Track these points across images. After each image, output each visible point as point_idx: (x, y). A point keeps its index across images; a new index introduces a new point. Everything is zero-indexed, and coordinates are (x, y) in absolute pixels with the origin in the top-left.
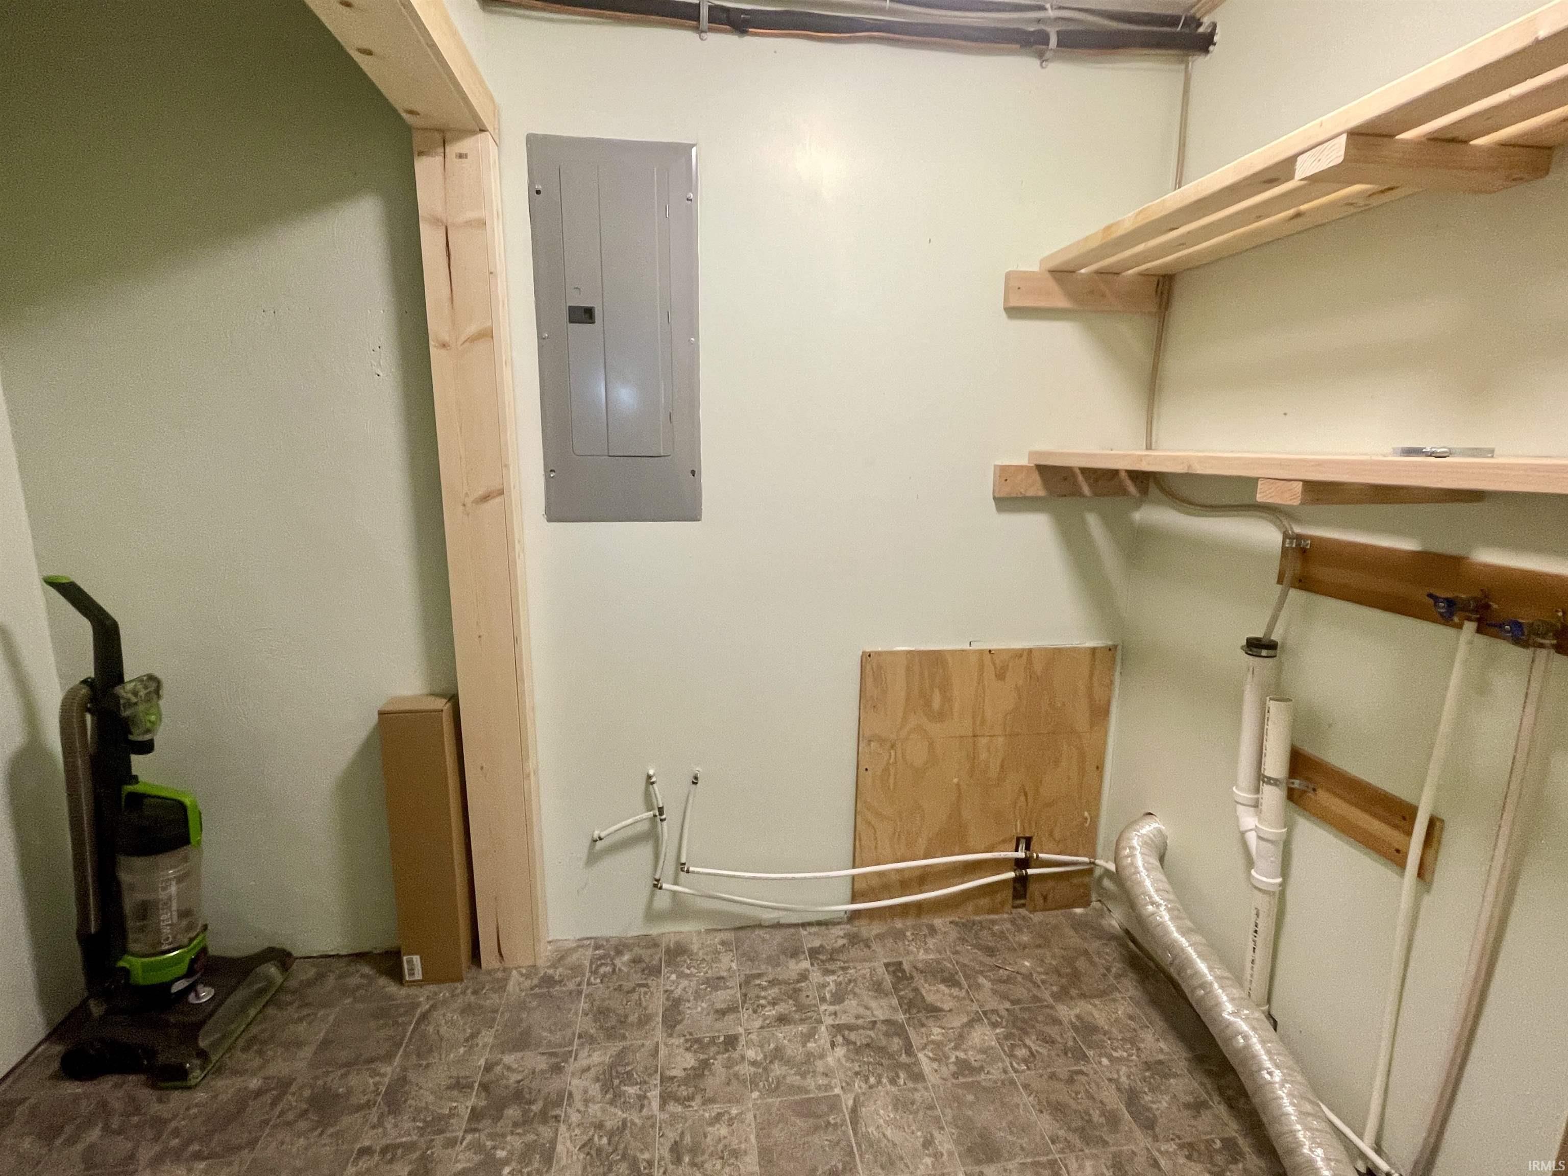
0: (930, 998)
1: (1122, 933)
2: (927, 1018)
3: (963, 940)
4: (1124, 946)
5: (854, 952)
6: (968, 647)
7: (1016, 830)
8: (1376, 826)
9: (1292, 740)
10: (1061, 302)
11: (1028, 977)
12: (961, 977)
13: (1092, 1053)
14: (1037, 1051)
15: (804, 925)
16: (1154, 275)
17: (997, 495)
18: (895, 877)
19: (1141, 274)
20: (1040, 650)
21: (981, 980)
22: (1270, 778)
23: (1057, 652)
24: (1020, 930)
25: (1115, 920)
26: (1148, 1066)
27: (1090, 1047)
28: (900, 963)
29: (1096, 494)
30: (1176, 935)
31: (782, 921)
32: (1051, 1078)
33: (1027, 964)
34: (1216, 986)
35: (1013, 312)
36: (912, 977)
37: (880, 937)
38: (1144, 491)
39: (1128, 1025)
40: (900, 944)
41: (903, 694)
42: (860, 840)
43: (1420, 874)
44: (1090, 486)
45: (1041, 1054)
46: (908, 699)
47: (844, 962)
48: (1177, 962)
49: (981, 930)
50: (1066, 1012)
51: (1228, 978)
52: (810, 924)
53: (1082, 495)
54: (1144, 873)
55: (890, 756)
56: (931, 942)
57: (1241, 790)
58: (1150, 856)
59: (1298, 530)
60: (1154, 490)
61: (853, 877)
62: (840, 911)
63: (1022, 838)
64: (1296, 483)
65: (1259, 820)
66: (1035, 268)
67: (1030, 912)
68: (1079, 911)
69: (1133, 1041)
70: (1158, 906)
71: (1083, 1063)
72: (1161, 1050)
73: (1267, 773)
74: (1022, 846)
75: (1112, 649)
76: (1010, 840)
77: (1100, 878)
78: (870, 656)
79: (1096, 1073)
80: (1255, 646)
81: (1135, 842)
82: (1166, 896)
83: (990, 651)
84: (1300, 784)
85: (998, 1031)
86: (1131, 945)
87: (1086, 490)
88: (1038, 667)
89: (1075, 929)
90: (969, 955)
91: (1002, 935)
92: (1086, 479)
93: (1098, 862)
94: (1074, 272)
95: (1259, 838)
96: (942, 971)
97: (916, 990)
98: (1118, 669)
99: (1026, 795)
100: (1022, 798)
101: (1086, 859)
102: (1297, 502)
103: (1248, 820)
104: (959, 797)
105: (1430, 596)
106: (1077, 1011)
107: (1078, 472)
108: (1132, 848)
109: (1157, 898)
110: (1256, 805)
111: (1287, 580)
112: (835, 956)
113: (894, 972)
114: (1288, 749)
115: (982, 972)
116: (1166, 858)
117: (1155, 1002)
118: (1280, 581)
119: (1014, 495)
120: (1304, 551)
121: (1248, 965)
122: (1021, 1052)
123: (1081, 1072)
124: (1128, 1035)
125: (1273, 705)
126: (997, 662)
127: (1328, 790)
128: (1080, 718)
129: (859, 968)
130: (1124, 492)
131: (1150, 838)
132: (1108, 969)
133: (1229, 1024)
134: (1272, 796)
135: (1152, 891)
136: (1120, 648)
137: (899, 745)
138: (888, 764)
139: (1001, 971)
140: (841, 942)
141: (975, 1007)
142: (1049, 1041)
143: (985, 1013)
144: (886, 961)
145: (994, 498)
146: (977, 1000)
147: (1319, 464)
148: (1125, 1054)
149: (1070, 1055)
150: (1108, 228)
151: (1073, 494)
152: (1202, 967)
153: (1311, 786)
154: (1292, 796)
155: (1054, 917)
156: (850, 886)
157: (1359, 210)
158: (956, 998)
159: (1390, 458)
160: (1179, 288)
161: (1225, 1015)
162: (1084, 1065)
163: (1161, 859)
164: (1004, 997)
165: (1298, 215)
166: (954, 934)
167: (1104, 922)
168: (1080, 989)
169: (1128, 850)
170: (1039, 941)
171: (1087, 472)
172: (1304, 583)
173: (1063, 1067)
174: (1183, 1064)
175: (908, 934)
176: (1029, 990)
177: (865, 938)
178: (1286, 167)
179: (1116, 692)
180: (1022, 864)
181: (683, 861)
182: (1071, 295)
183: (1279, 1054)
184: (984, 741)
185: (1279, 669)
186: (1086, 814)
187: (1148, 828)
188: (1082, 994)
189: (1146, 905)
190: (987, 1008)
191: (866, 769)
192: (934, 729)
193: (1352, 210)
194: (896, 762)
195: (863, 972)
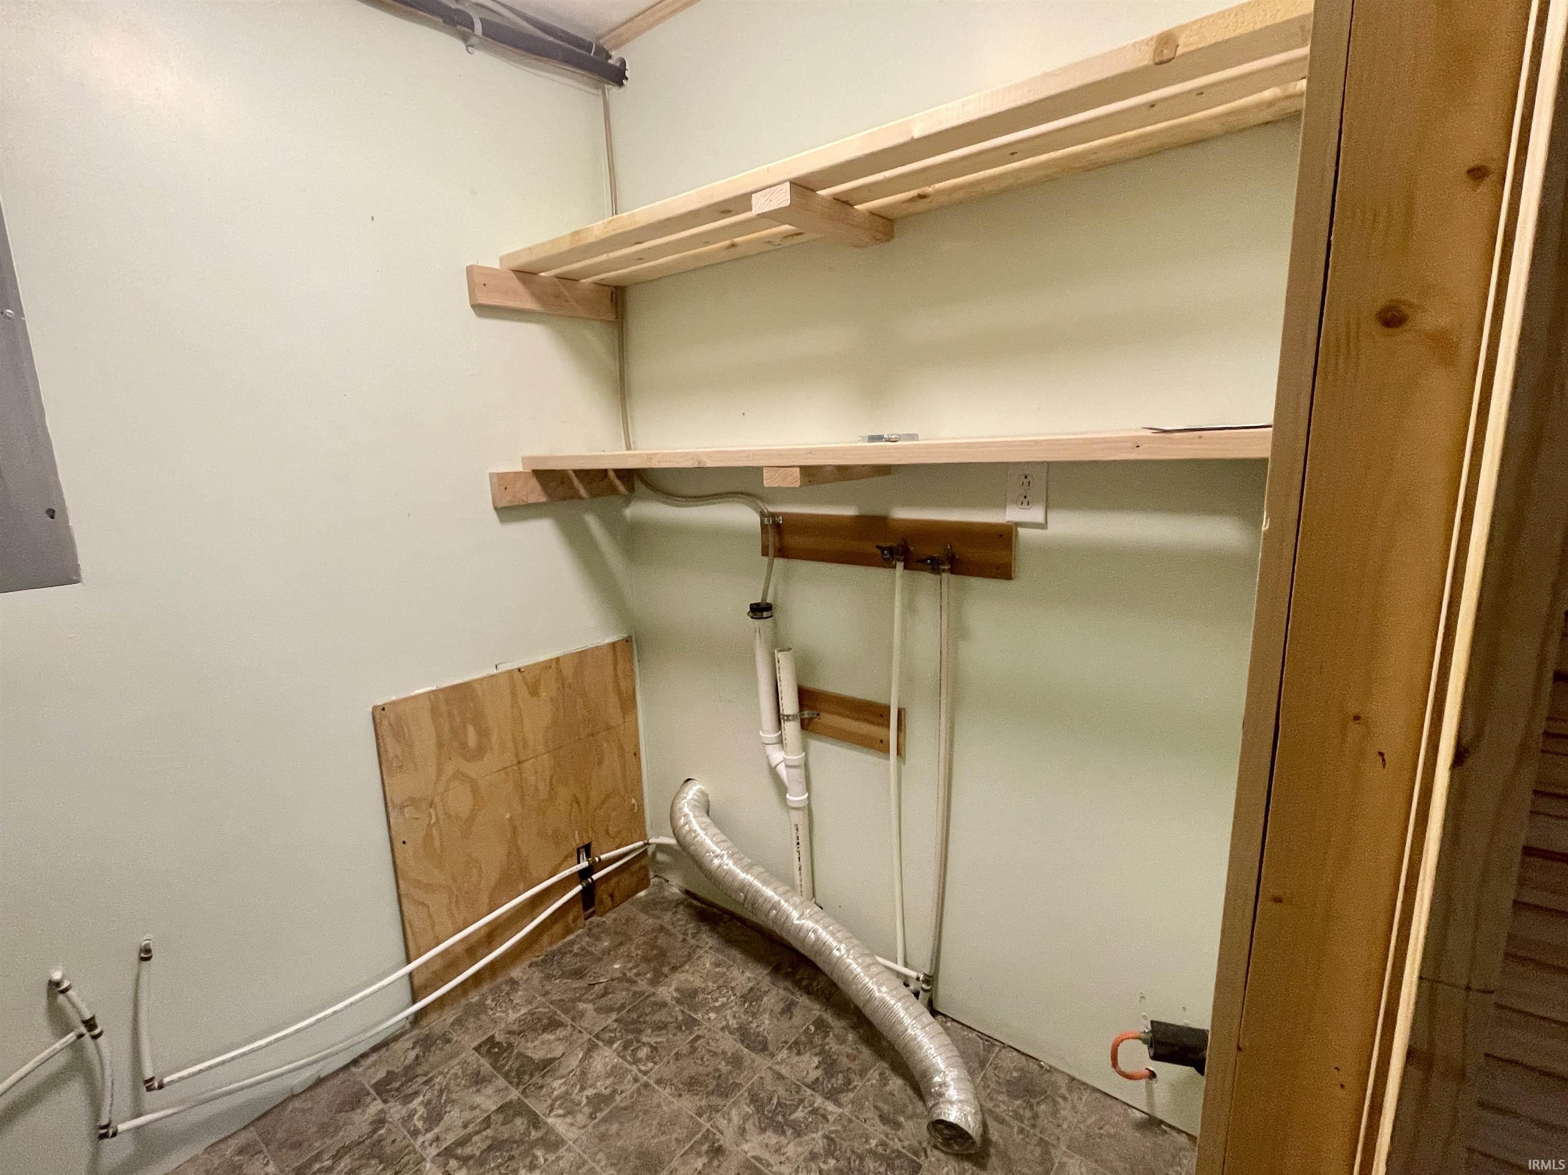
0: (538, 1055)
1: (684, 896)
2: (543, 1077)
3: (548, 977)
4: (690, 906)
5: (435, 1057)
6: (495, 671)
7: (575, 841)
8: (864, 728)
9: (798, 681)
10: (529, 304)
11: (624, 978)
12: (563, 1017)
13: (700, 1015)
14: (656, 1042)
15: (355, 1062)
16: (609, 286)
17: (500, 505)
18: (459, 950)
19: (595, 283)
20: (565, 656)
21: (581, 1006)
22: (788, 716)
23: (582, 655)
24: (598, 939)
25: (675, 887)
26: (744, 998)
27: (696, 1011)
28: (492, 1037)
29: (593, 495)
30: (742, 875)
31: (323, 1075)
32: (677, 1059)
33: (617, 966)
34: (783, 902)
35: (482, 310)
36: (510, 1045)
37: (459, 1022)
38: (631, 489)
39: (718, 973)
40: (483, 1017)
41: (433, 741)
42: (411, 926)
43: (899, 753)
44: (585, 488)
45: (660, 1042)
46: (440, 745)
47: (425, 1075)
48: (749, 898)
49: (562, 958)
50: (666, 992)
51: (788, 891)
52: (364, 1056)
53: (581, 498)
54: (702, 833)
55: (431, 816)
56: (518, 997)
57: (768, 732)
58: (702, 816)
59: (772, 509)
60: (639, 486)
61: (411, 975)
62: (401, 1021)
63: (581, 848)
64: (795, 469)
65: (786, 753)
66: (494, 264)
67: (602, 916)
68: (642, 894)
69: (726, 984)
70: (722, 857)
71: (696, 1028)
72: (749, 978)
73: (786, 713)
74: (583, 855)
75: (628, 640)
76: (572, 856)
77: (654, 854)
78: (383, 709)
79: (709, 1030)
80: (759, 610)
81: (686, 810)
82: (725, 844)
83: (519, 670)
84: (808, 714)
85: (615, 1046)
86: (695, 902)
87: (583, 492)
88: (568, 672)
89: (647, 913)
90: (559, 988)
91: (585, 953)
92: (582, 481)
93: (651, 841)
94: (535, 274)
95: (788, 766)
96: (539, 1019)
97: (520, 1055)
98: (636, 659)
99: (578, 803)
100: (575, 806)
101: (641, 843)
102: (798, 484)
103: (777, 756)
104: (515, 830)
105: (878, 547)
106: (674, 985)
107: (572, 474)
108: (686, 815)
109: (718, 851)
110: (781, 741)
111: (771, 552)
112: (410, 1074)
113: (489, 1051)
114: (796, 688)
115: (579, 999)
116: (710, 811)
117: (730, 941)
118: (765, 553)
119: (516, 503)
120: (777, 526)
121: (797, 871)
122: (643, 1053)
123: (698, 1037)
124: (720, 982)
125: (780, 656)
126: (529, 680)
127: (827, 712)
128: (613, 711)
129: (446, 1070)
130: (614, 491)
131: (695, 800)
132: (685, 934)
133: (800, 928)
134: (791, 729)
135: (714, 848)
136: (634, 639)
137: (437, 799)
138: (429, 825)
139: (597, 987)
140: (412, 1055)
141: (586, 1036)
142: (660, 1027)
143: (597, 1036)
144: (475, 1044)
145: (496, 509)
146: (586, 1029)
147: (811, 452)
148: (725, 999)
149: (683, 1028)
150: (576, 233)
151: (572, 498)
152: (768, 892)
153: (816, 713)
154: (805, 725)
155: (625, 909)
156: (409, 986)
157: (774, 248)
158: (566, 1038)
159: (860, 444)
160: (633, 300)
161: (796, 922)
162: (698, 1029)
163: (708, 813)
164: (609, 1010)
165: (733, 245)
166: (537, 975)
167: (666, 894)
168: (669, 963)
169: (683, 818)
170: (619, 939)
171: (580, 473)
172: (783, 552)
173: (682, 1042)
174: (768, 980)
175: (489, 1002)
176: (628, 990)
177: (441, 1034)
178: (743, 201)
179: (638, 681)
180: (584, 874)
181: (148, 1074)
182: (538, 297)
183: (839, 931)
184: (527, 765)
185: (775, 624)
186: (633, 801)
187: (692, 792)
188: (673, 967)
189: (712, 860)
190: (597, 1029)
191: (404, 842)
192: (473, 769)
193: (770, 247)
194: (438, 819)
195: (452, 1071)
